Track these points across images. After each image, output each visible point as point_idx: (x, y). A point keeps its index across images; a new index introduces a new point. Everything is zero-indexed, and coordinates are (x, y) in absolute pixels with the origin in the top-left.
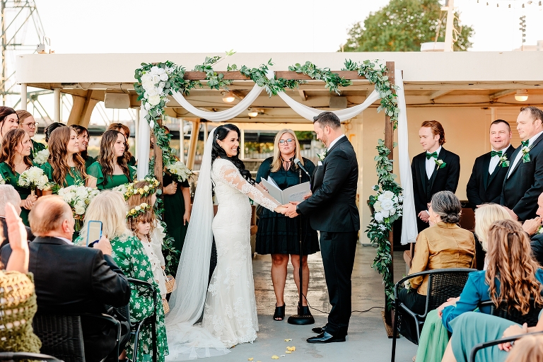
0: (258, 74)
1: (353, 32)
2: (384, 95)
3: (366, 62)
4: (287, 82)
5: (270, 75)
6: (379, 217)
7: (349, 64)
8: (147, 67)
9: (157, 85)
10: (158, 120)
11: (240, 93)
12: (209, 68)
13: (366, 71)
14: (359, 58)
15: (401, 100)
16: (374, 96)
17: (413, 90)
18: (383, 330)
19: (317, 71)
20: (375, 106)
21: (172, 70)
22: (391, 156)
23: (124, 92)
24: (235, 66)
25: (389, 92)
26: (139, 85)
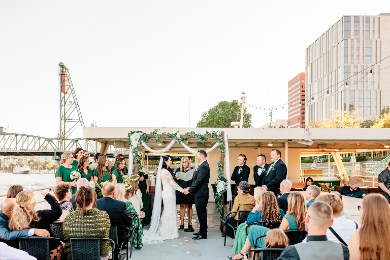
0: (174, 136)
1: (204, 116)
2: (221, 144)
3: (214, 132)
4: (184, 139)
5: (178, 136)
6: (218, 191)
7: (207, 132)
8: (133, 133)
9: (136, 140)
10: (136, 153)
11: (165, 143)
12: (155, 133)
13: (214, 134)
14: (211, 130)
15: (227, 146)
16: (217, 144)
17: (230, 141)
18: (220, 234)
19: (196, 135)
20: (218, 147)
21: (142, 134)
22: (223, 167)
23: (122, 142)
24: (165, 133)
25: (222, 143)
26: (129, 140)
